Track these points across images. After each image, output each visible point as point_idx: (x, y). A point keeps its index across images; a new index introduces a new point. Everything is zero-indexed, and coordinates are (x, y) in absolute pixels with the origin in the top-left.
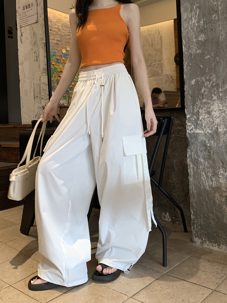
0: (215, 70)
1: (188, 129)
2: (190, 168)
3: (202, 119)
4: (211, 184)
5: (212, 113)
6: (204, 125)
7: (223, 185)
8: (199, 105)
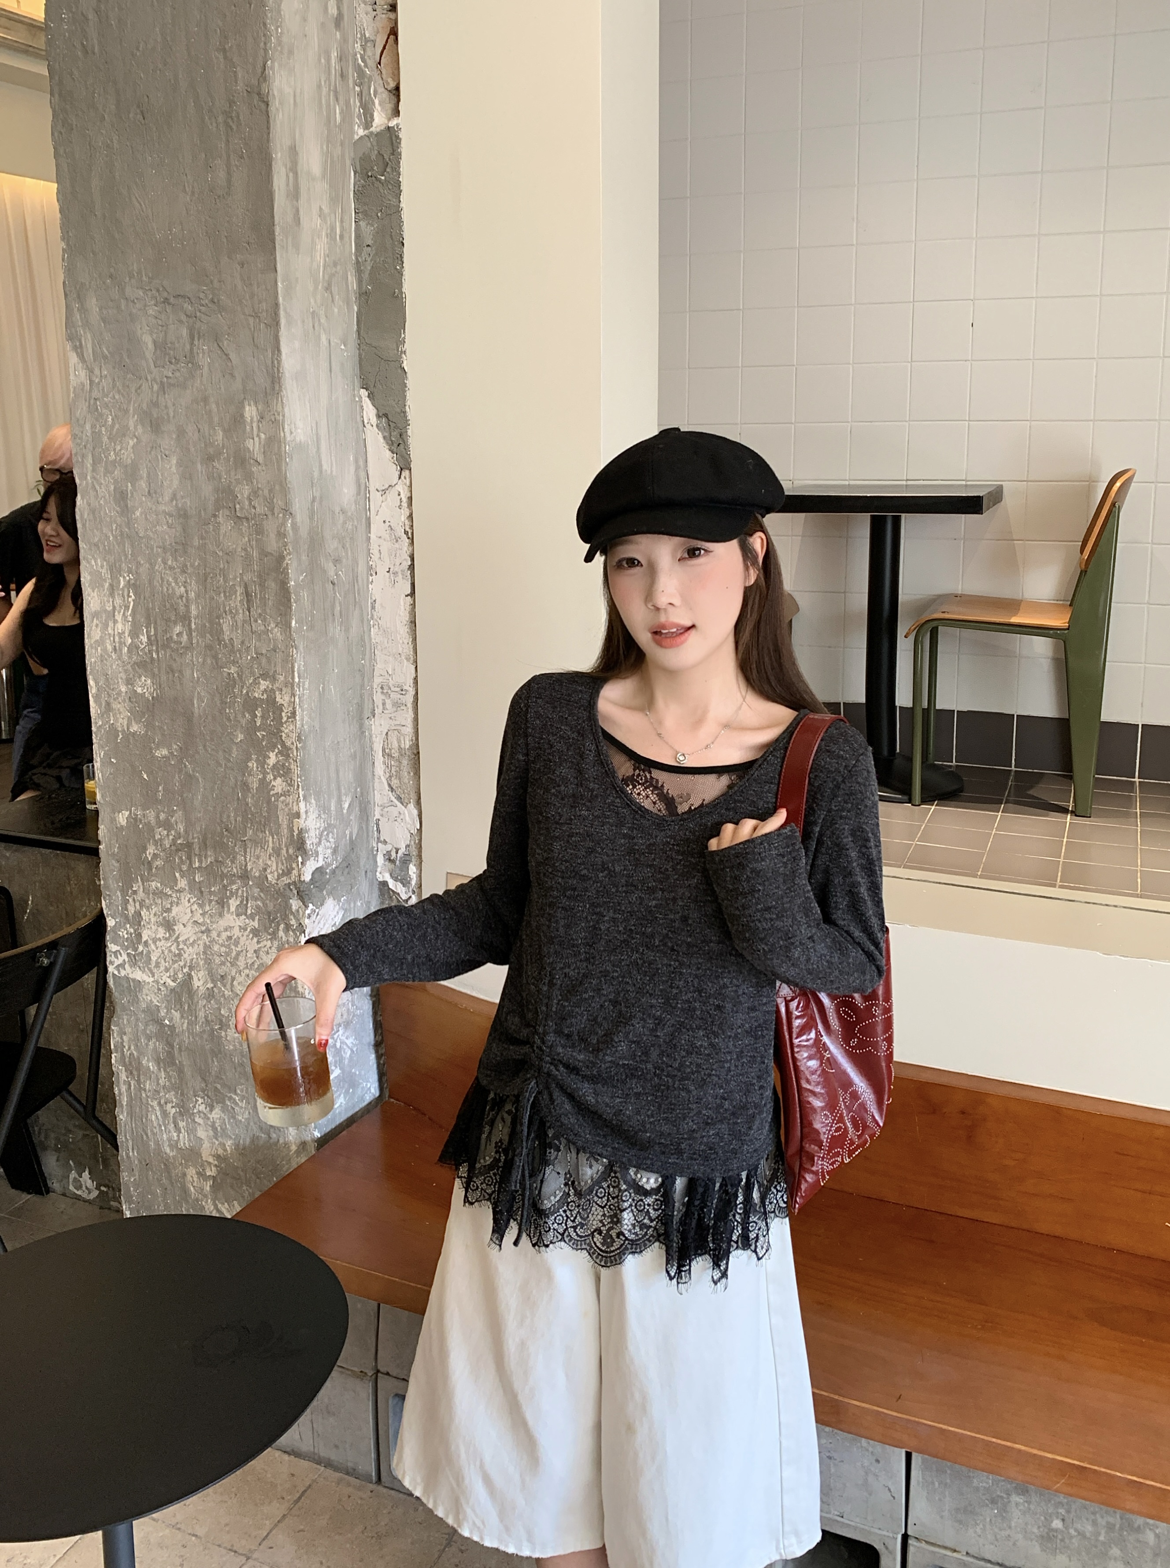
0: (183, 800)
1: (112, 963)
2: (118, 1082)
3: (150, 942)
4: (176, 1138)
5: (175, 928)
6: (154, 959)
7: (206, 1145)
8: (141, 895)
